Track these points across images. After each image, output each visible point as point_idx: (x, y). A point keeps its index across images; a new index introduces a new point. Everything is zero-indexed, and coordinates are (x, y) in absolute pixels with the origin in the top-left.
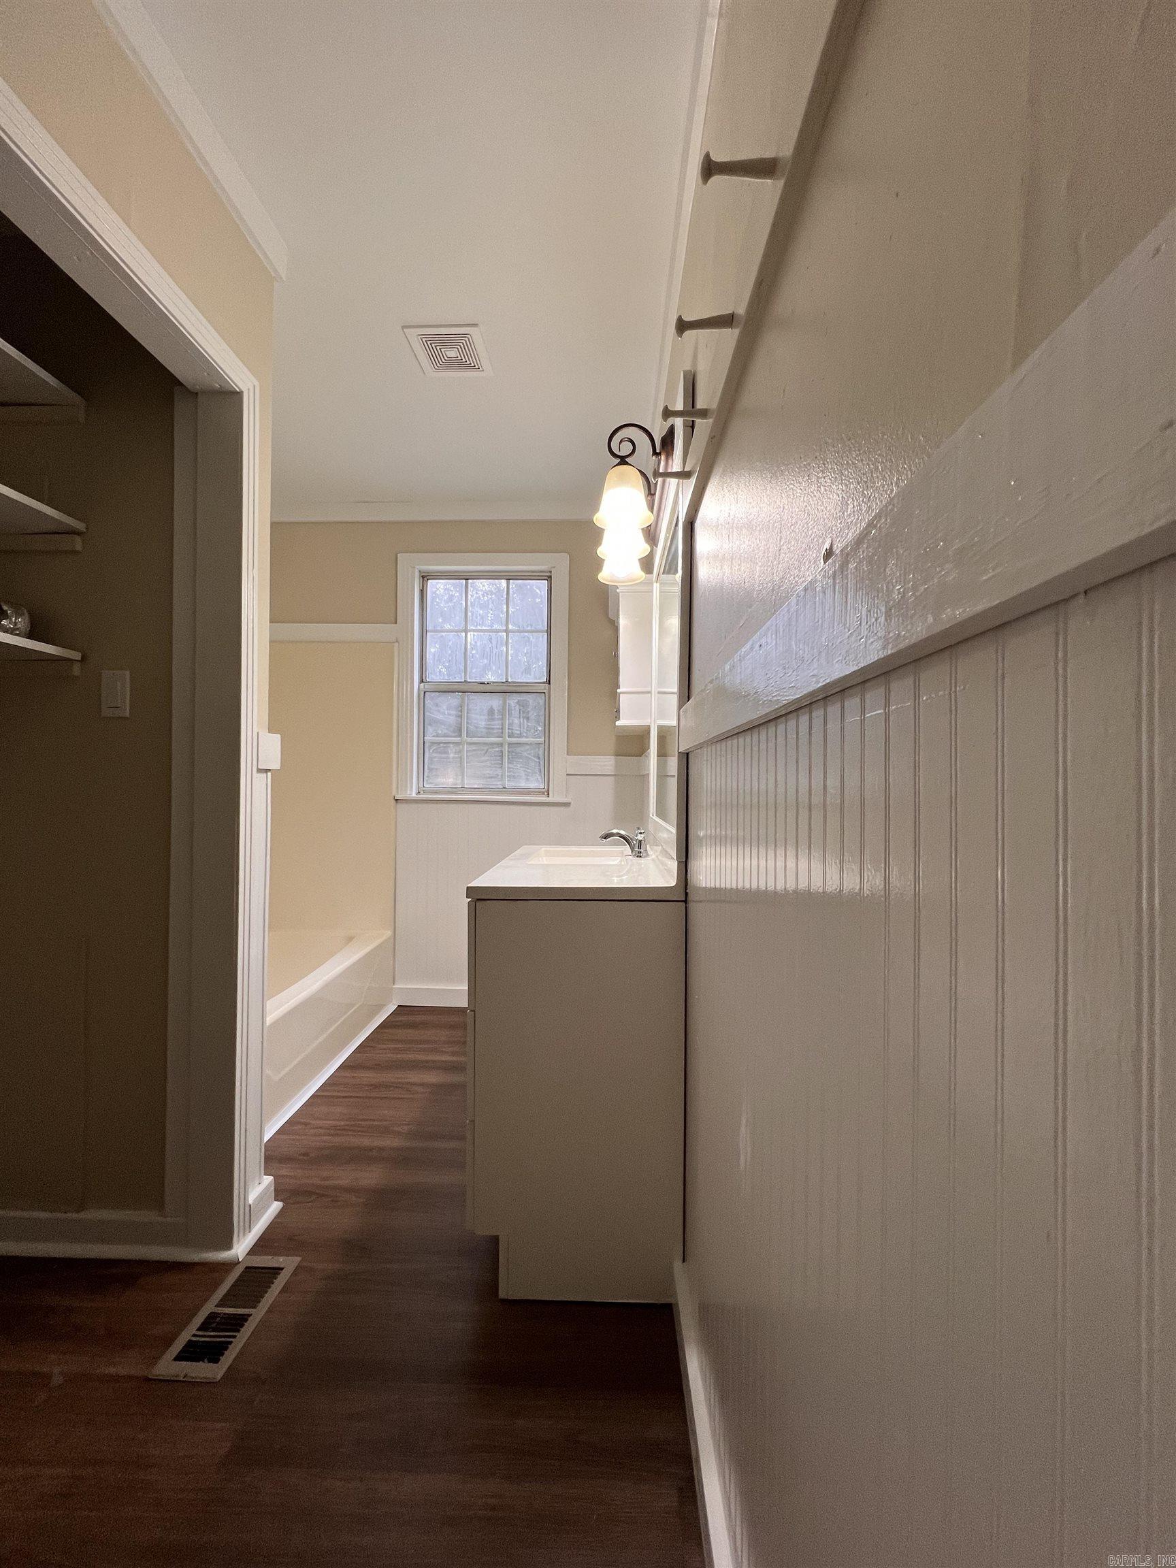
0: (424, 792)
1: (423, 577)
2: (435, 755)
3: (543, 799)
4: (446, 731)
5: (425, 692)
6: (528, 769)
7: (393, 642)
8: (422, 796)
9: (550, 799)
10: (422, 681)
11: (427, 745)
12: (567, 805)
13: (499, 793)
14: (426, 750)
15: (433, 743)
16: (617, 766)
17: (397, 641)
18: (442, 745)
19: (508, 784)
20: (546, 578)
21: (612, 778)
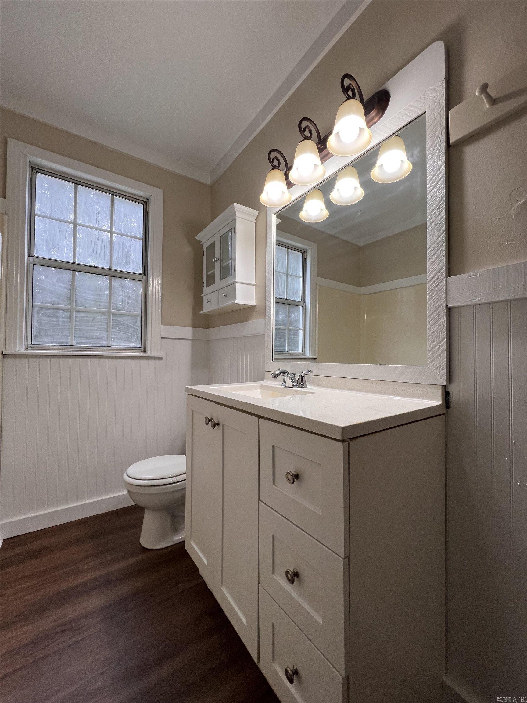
0: (33, 349)
1: (32, 169)
2: (44, 318)
3: (142, 354)
4: (54, 299)
5: (33, 265)
6: (129, 333)
7: (3, 214)
8: (30, 352)
9: (148, 354)
10: (30, 255)
11: (36, 310)
12: (160, 358)
13: (104, 350)
14: (35, 314)
15: (41, 308)
16: (194, 333)
17: (6, 214)
18: (51, 310)
19: (112, 344)
20: (143, 202)
21: (190, 341)
